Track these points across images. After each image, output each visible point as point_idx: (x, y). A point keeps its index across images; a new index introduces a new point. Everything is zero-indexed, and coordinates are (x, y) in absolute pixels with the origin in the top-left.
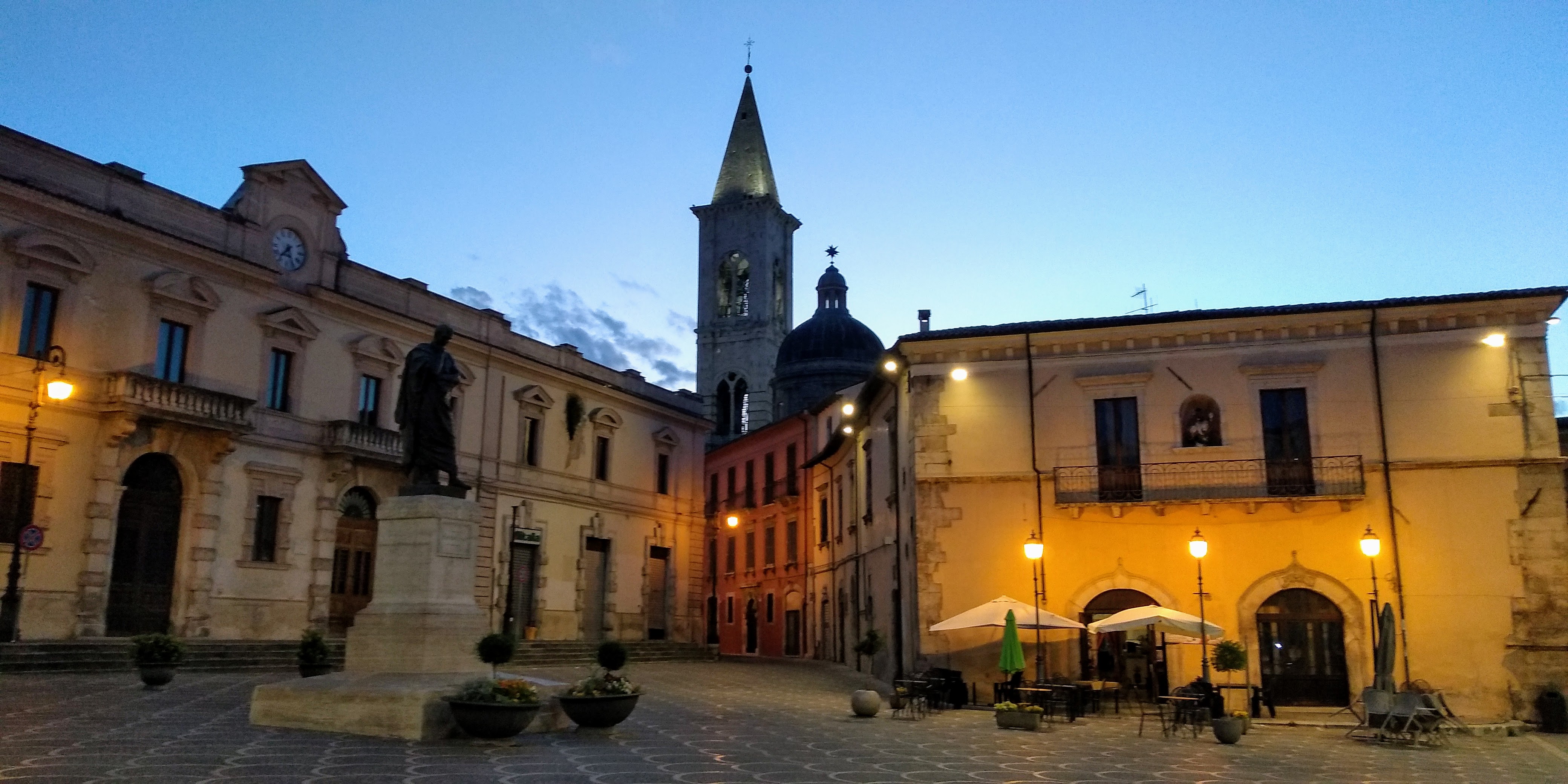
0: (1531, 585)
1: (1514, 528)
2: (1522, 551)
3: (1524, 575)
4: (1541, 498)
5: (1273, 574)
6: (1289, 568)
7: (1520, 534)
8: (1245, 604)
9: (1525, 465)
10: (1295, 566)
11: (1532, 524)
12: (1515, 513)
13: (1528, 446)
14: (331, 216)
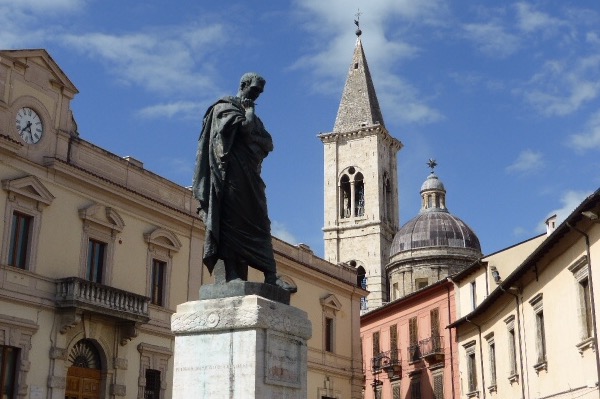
14: (65, 99)
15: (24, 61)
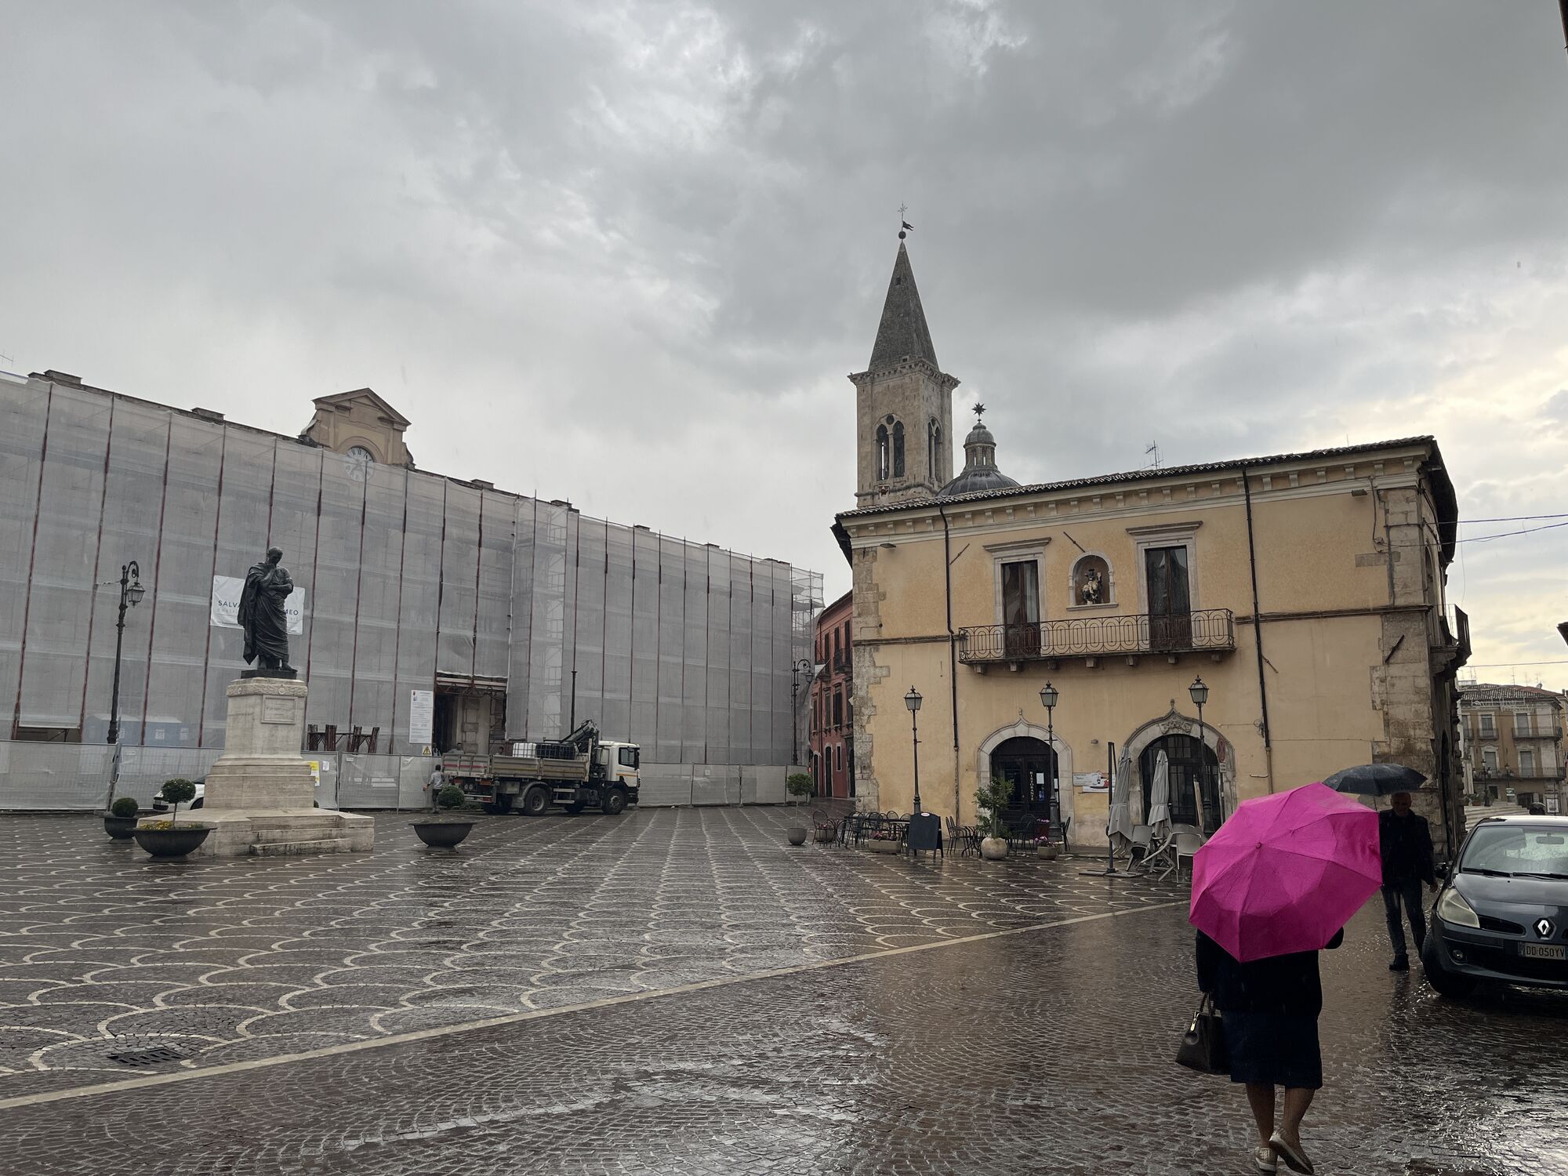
0: (1392, 729)
1: (1376, 675)
2: (1384, 697)
3: (1385, 720)
4: (1405, 644)
5: (1154, 722)
6: (1168, 715)
7: (1383, 681)
9: (1388, 612)
10: (1172, 713)
11: (1394, 670)
12: (1379, 659)
13: (1393, 594)
14: (397, 433)
15: (347, 404)
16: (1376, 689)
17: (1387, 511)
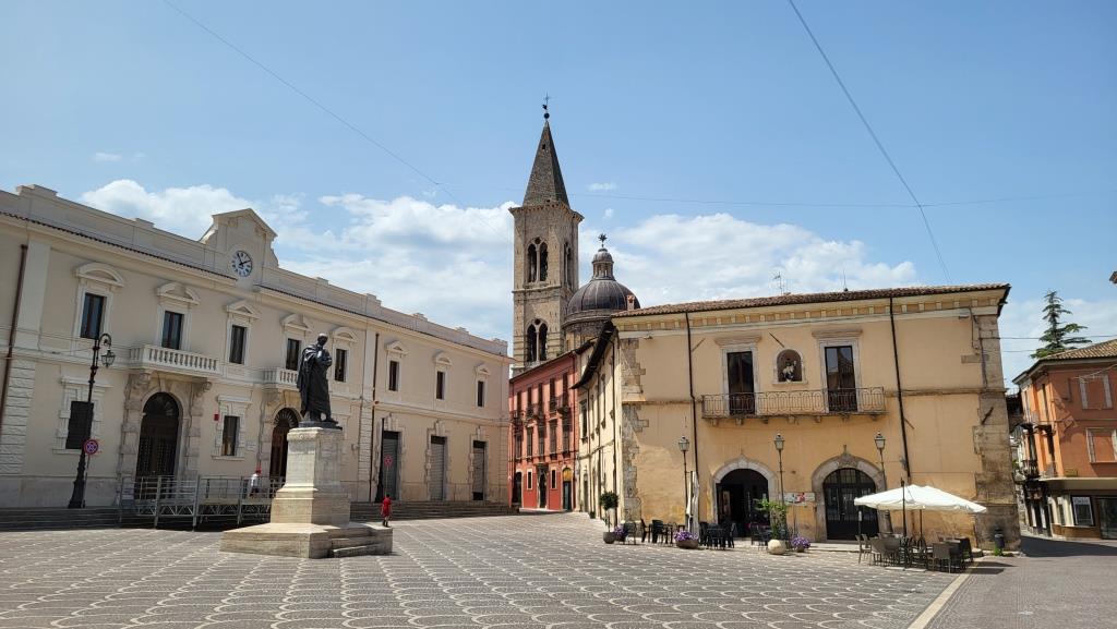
0: (987, 466)
1: (976, 431)
2: (982, 445)
3: (983, 460)
4: (993, 413)
5: (832, 459)
6: (842, 455)
7: (980, 435)
8: (817, 477)
9: (984, 393)
10: (845, 454)
11: (988, 429)
12: (978, 422)
13: (986, 381)
14: (267, 242)
16: (977, 440)
17: (980, 329)
